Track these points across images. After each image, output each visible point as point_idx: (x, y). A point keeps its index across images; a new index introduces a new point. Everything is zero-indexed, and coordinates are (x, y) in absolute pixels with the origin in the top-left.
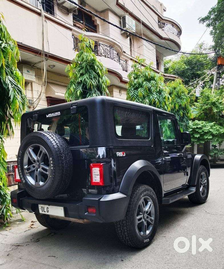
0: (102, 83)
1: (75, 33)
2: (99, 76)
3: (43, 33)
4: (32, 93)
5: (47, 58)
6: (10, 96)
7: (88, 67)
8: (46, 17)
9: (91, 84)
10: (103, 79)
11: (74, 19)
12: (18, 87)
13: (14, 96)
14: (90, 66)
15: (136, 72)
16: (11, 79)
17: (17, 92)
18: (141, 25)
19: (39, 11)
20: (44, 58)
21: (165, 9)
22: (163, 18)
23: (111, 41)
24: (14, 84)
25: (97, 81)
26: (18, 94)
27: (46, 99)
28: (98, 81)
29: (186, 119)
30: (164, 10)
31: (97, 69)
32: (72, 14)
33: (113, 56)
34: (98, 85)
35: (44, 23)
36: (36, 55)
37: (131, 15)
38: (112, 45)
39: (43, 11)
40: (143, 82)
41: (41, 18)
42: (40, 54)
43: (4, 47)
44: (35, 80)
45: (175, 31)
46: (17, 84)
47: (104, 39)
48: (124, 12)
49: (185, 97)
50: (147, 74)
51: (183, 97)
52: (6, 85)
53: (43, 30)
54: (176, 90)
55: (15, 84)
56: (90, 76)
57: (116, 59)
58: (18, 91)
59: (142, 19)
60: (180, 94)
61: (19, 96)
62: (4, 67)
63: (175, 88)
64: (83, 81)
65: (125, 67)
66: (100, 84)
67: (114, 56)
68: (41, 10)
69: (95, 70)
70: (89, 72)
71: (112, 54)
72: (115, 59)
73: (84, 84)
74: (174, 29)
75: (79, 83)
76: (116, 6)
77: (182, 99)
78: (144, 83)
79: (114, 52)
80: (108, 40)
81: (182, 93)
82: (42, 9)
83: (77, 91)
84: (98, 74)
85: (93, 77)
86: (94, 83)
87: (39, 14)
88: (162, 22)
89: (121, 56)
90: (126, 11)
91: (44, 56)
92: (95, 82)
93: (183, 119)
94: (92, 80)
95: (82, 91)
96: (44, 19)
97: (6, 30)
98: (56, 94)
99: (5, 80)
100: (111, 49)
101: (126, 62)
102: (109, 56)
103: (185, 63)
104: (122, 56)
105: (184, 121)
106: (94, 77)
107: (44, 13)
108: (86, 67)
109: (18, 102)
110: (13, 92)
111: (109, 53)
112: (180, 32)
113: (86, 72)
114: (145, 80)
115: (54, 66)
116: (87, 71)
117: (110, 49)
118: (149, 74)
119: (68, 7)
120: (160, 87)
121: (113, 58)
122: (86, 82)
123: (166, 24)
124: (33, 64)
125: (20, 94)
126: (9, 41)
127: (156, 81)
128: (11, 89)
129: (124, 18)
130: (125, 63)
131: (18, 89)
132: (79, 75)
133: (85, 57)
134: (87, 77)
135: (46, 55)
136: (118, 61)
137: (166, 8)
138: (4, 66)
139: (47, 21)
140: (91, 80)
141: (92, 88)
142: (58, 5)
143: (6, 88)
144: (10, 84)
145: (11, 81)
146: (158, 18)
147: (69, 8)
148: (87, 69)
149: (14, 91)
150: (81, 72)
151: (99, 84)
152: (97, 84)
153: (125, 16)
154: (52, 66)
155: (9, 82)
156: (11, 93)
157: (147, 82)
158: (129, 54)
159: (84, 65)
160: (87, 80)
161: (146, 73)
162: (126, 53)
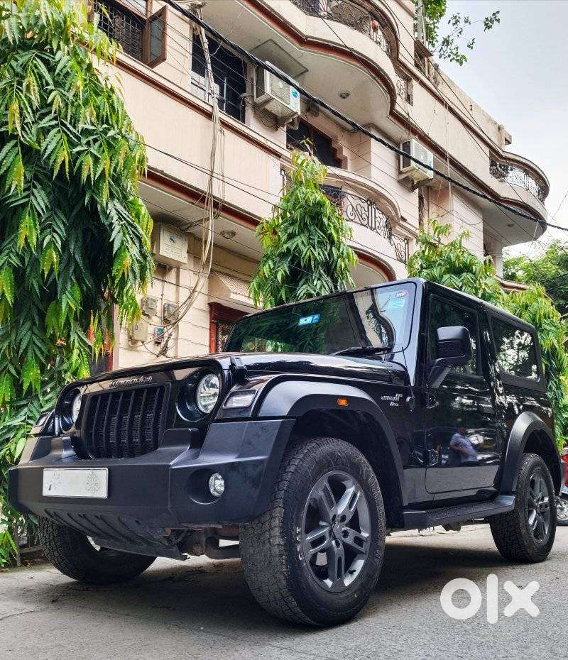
0: (338, 258)
1: (286, 164)
2: (332, 243)
3: (213, 155)
4: (177, 291)
5: (217, 212)
6: (114, 240)
7: (308, 220)
8: (224, 124)
9: (310, 257)
10: (341, 250)
11: (289, 140)
12: (135, 228)
13: (122, 243)
14: (312, 218)
15: (426, 253)
16: (120, 208)
17: (132, 239)
18: (449, 164)
19: (209, 109)
20: (210, 211)
21: (508, 139)
22: (503, 154)
23: (372, 189)
24: (125, 219)
25: (326, 254)
26: (134, 242)
27: (207, 308)
28: (329, 255)
29: (555, 382)
30: (506, 140)
31: (329, 225)
32: (285, 129)
33: (373, 223)
34: (327, 262)
35: (219, 135)
36: (193, 204)
37: (425, 139)
38: (374, 199)
39: (217, 109)
40: (441, 277)
41: (211, 123)
42: (203, 200)
43: (114, 138)
44: (185, 261)
45: (533, 185)
46: (132, 220)
47: (356, 182)
48: (408, 132)
49: (553, 328)
50: (453, 257)
51: (548, 328)
52: (107, 216)
53: (214, 149)
54: (530, 309)
55: (127, 219)
56: (310, 239)
57: (383, 231)
58: (132, 235)
59: (451, 150)
60: (540, 319)
61: (134, 245)
62: (108, 179)
63: (527, 307)
64: (292, 249)
65: (403, 253)
66: (332, 260)
67: (377, 224)
68: (212, 107)
69: (322, 227)
70: (309, 231)
71: (373, 219)
72: (379, 231)
73: (294, 256)
74: (531, 180)
75: (283, 256)
76: (390, 117)
77: (546, 332)
78: (446, 277)
79: (377, 215)
80: (365, 185)
81: (545, 318)
82: (216, 106)
83: (276, 272)
84: (330, 236)
85: (316, 241)
86: (319, 254)
87: (209, 116)
88: (501, 163)
89: (395, 227)
90: (414, 130)
91: (211, 207)
92: (321, 254)
93: (548, 382)
94: (315, 249)
95: (288, 272)
96: (218, 126)
97: (123, 106)
98: (233, 296)
99: (105, 205)
100: (370, 207)
101: (408, 242)
102: (365, 223)
103: (559, 265)
104: (398, 228)
105: (550, 388)
106: (318, 242)
107: (219, 114)
108: (303, 218)
109: (128, 257)
110: (121, 234)
111: (364, 216)
112: (544, 190)
113: (301, 231)
114: (448, 271)
115: (233, 234)
116: (304, 228)
117: (368, 207)
118: (458, 257)
119: (277, 114)
120: (484, 290)
121: (373, 226)
122: (300, 252)
123: (509, 168)
124: (185, 225)
125: (138, 245)
126: (126, 131)
127: (474, 274)
128: (117, 228)
129: (407, 146)
130: (403, 244)
131: (133, 232)
132: (284, 238)
133: (300, 196)
134: (303, 242)
135: (216, 205)
136: (386, 237)
137: (510, 137)
138: (107, 175)
139: (226, 131)
140: (312, 249)
141: (313, 266)
142: (256, 107)
143: (107, 223)
144: (116, 217)
145: (119, 212)
146: (490, 152)
147: (280, 115)
148: (305, 224)
149: (124, 234)
150: (290, 231)
151: (330, 259)
152: (326, 259)
153: (409, 142)
154: (228, 233)
155: (114, 213)
156: (117, 236)
157: (452, 275)
158: (416, 224)
159: (297, 214)
160: (301, 247)
161: (451, 255)
162: (408, 221)
